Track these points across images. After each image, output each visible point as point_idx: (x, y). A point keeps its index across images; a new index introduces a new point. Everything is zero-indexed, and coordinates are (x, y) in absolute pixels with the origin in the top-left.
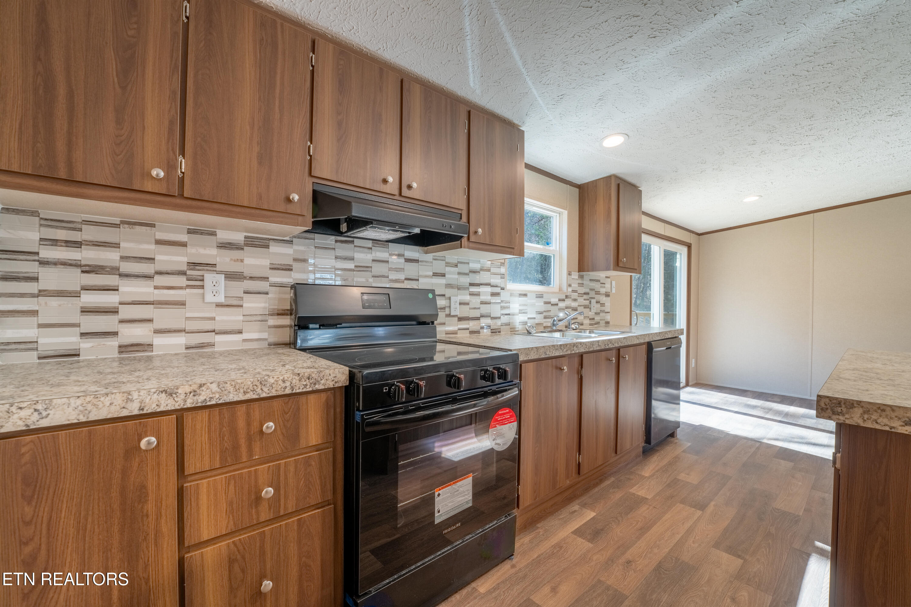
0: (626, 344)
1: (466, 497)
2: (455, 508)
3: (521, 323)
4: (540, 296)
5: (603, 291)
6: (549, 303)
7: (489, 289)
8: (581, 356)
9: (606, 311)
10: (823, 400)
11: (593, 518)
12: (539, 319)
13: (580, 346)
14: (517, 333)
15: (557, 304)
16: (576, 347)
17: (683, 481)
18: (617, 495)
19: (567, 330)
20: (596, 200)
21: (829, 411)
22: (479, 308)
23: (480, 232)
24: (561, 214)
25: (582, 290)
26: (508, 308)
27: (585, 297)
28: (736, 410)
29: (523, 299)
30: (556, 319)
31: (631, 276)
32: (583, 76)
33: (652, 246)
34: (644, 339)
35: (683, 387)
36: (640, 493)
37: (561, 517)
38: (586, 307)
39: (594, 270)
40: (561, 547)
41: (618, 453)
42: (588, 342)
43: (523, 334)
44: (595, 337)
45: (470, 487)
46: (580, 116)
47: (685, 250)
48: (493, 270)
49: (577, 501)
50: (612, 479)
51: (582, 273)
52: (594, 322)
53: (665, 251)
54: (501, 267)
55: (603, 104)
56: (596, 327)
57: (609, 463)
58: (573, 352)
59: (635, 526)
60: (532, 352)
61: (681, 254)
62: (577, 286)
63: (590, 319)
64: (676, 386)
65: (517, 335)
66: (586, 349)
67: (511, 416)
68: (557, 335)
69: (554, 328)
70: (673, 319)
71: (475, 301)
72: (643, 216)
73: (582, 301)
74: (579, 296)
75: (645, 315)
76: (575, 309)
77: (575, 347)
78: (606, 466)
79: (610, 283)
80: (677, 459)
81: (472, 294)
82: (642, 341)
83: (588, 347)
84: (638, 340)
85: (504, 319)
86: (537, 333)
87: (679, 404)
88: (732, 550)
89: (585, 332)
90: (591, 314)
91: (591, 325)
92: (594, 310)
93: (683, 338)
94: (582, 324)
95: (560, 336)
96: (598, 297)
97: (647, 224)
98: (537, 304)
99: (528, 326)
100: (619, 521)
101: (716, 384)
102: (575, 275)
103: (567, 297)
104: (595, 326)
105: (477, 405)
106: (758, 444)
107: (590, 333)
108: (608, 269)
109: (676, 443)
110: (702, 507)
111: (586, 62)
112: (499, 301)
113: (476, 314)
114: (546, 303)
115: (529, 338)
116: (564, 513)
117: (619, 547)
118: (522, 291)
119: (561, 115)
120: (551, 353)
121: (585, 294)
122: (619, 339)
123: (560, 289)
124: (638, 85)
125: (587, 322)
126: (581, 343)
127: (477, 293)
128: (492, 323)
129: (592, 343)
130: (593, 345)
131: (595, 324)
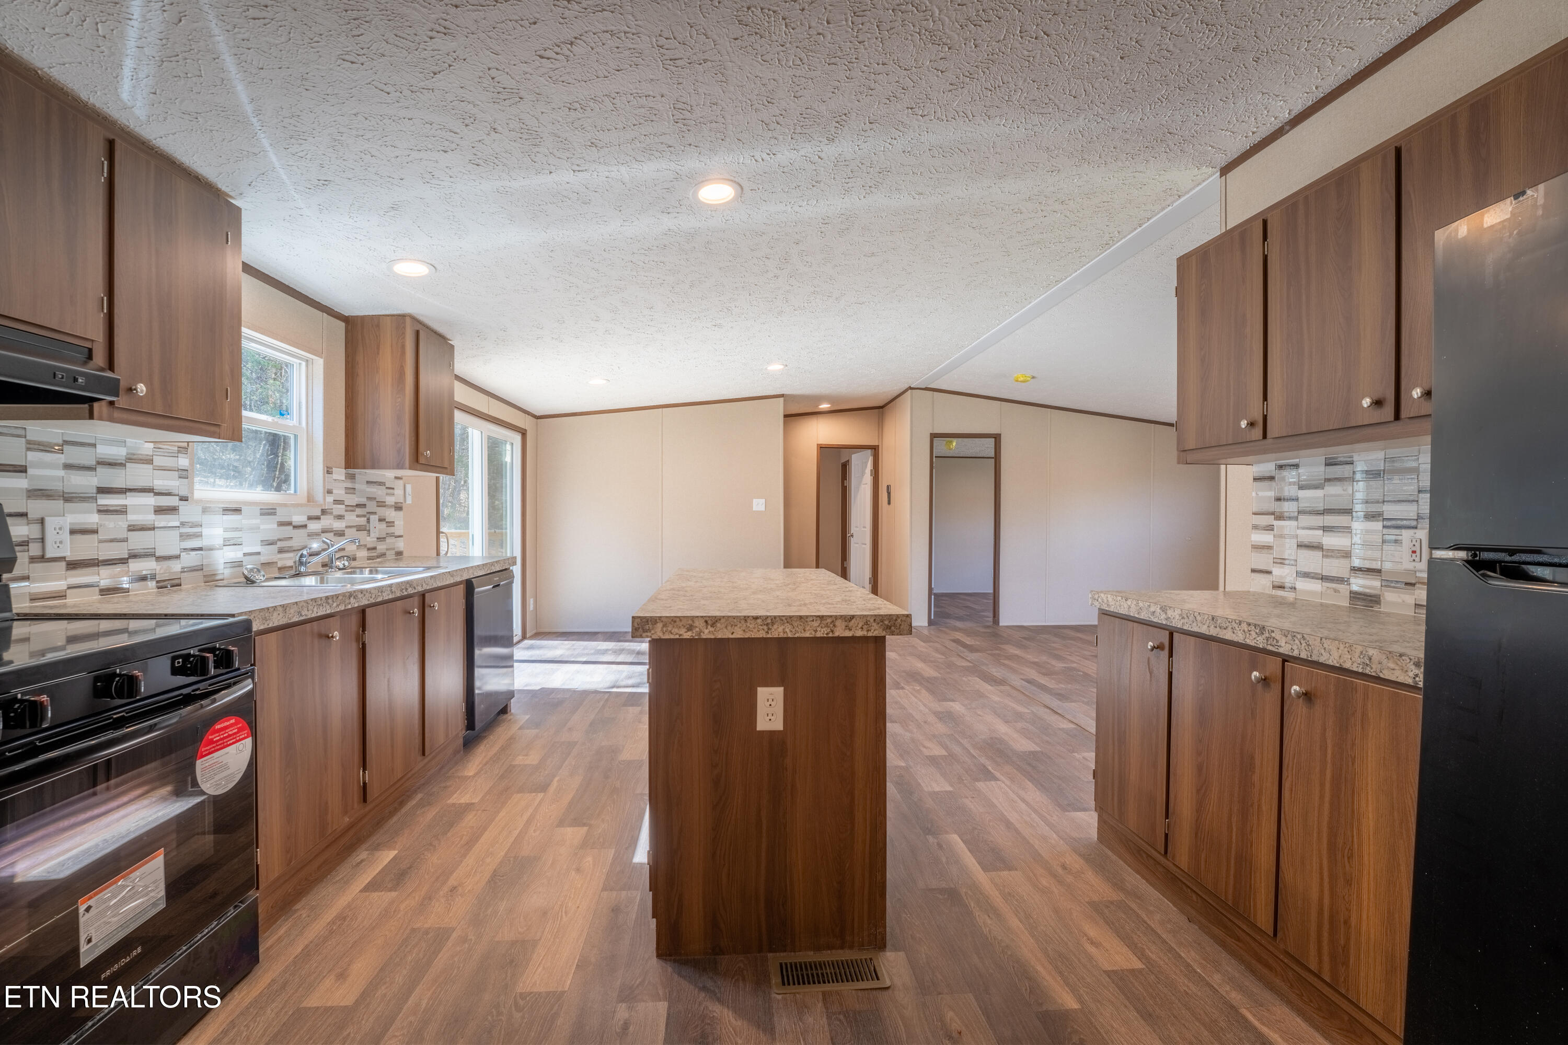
0: (435, 585)
1: (152, 894)
2: (128, 923)
3: (228, 565)
4: (269, 511)
5: (390, 500)
6: (289, 524)
7: (150, 500)
8: (362, 612)
9: (397, 534)
10: (637, 620)
11: (395, 858)
12: (269, 554)
13: (360, 596)
14: (220, 583)
15: (305, 526)
16: (354, 598)
17: (520, 765)
18: (431, 814)
19: (327, 572)
20: (378, 348)
21: (640, 629)
22: (125, 540)
23: (142, 391)
24: (310, 363)
25: (353, 500)
26: (199, 536)
27: (359, 511)
28: (584, 660)
29: (232, 518)
30: (305, 552)
31: (438, 479)
32: (366, 169)
33: (470, 430)
34: (461, 576)
35: (519, 642)
36: (462, 801)
37: (337, 879)
38: (360, 528)
39: (375, 464)
40: (344, 919)
41: (427, 753)
42: (375, 588)
43: (237, 585)
44: (381, 580)
45: (160, 875)
46: (355, 219)
47: (517, 438)
48: (158, 461)
49: (364, 846)
50: (419, 796)
51: (351, 471)
52: (375, 554)
53: (489, 438)
54: (180, 455)
55: (398, 216)
56: (380, 563)
57: (413, 772)
58: (350, 607)
59: (459, 843)
60: (275, 614)
61: (512, 444)
62: (343, 492)
63: (368, 549)
64: (507, 641)
65: (221, 588)
66: (371, 599)
67: (240, 730)
68: (310, 581)
69: (303, 569)
70: (502, 540)
71: (114, 526)
72: (455, 381)
73: (352, 518)
74: (346, 511)
75: (460, 535)
76: (340, 534)
77: (352, 599)
78: (409, 778)
79: (402, 488)
80: (512, 739)
81: (104, 511)
82: (458, 579)
83: (373, 596)
84: (452, 578)
85: (190, 559)
86: (267, 580)
87: (512, 666)
88: (577, 822)
89: (362, 573)
90: (370, 540)
91: (369, 558)
92: (374, 534)
93: (517, 570)
94: (354, 559)
95: (317, 583)
96: (382, 512)
97: (461, 394)
98: (262, 527)
99: (246, 569)
100: (435, 846)
101: (561, 630)
102: (340, 474)
103: (324, 512)
104: (378, 560)
105: (157, 727)
106: (606, 696)
107: (371, 572)
108: (400, 466)
109: (510, 720)
110: (544, 788)
111: (373, 154)
112: (177, 524)
113: (119, 551)
114: (281, 524)
115: (251, 591)
116: (343, 870)
117: (438, 878)
118: (230, 502)
119: (321, 207)
120: (311, 612)
121: (358, 506)
122: (423, 578)
123: (310, 499)
124: (452, 210)
125: (363, 554)
126: (362, 591)
127: (118, 508)
128: (158, 568)
129: (380, 589)
130: (382, 592)
131: (376, 557)
